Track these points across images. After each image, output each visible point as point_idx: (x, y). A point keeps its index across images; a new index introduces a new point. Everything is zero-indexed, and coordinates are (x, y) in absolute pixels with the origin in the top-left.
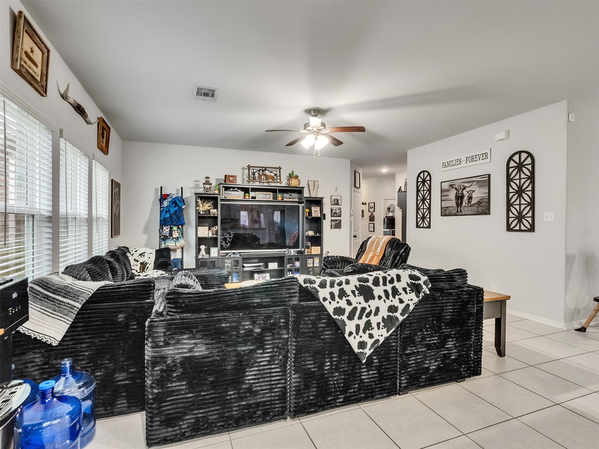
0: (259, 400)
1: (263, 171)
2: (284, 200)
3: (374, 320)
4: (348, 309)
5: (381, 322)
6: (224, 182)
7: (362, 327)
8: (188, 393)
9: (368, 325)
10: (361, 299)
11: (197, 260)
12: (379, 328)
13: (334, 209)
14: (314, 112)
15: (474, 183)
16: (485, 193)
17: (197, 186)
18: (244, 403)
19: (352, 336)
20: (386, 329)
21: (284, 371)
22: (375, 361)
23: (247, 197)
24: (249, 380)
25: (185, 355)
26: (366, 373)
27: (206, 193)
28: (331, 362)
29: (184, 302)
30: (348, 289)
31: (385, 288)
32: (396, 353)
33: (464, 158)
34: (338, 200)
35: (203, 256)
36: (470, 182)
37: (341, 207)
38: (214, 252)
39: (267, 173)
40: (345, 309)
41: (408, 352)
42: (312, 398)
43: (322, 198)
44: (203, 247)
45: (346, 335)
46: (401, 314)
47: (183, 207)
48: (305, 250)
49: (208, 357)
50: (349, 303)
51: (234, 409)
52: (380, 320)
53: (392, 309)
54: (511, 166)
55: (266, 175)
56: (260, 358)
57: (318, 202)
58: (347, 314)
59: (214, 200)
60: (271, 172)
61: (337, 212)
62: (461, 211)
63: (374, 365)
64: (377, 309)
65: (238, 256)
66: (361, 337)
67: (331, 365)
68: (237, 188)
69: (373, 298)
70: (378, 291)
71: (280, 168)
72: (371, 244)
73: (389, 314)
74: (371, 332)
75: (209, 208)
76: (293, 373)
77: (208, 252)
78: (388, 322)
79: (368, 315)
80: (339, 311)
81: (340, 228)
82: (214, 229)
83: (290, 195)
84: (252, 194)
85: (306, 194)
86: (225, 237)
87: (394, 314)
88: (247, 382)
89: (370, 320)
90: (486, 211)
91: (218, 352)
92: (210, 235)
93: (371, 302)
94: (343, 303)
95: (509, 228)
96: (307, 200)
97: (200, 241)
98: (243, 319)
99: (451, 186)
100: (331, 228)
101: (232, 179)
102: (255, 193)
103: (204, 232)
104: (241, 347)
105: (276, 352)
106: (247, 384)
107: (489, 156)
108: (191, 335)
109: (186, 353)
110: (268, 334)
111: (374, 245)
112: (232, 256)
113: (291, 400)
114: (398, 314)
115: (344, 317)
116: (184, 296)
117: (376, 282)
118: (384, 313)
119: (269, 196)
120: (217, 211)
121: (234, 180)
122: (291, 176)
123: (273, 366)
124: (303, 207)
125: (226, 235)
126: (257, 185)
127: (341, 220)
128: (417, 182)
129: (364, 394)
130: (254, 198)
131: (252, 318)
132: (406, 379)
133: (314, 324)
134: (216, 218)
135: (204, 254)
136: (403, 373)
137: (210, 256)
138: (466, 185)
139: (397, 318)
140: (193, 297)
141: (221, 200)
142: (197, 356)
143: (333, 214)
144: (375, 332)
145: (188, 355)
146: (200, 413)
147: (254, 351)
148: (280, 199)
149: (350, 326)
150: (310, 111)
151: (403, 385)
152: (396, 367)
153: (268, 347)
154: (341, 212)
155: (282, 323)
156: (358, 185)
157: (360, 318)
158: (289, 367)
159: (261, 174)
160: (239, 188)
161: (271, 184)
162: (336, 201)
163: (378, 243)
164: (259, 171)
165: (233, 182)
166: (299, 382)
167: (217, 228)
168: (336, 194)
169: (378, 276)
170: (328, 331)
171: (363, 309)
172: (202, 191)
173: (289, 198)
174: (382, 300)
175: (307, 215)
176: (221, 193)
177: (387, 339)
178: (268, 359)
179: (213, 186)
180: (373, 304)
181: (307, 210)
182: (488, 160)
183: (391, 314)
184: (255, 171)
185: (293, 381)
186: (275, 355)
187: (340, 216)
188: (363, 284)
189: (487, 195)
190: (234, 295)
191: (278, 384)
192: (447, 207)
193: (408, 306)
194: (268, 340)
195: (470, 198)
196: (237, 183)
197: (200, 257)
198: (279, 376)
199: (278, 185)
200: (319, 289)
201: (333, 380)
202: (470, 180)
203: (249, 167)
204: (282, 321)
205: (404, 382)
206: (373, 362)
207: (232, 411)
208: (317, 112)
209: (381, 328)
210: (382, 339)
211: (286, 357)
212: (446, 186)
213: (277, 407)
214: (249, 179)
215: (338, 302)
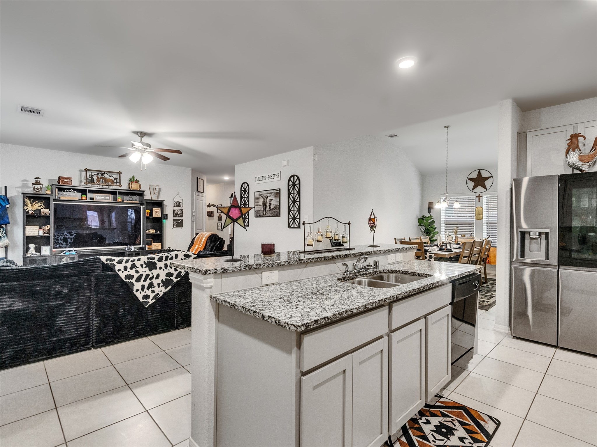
0: (67, 337)
1: (102, 174)
2: (124, 201)
3: (155, 282)
4: (136, 276)
5: (161, 283)
6: (57, 184)
7: (146, 287)
8: (8, 334)
9: (151, 285)
10: (147, 269)
11: (25, 258)
12: (159, 287)
13: (176, 210)
14: (140, 134)
15: (272, 194)
16: (278, 202)
17: (25, 186)
18: (55, 339)
19: (139, 292)
20: (164, 287)
21: (87, 316)
22: (158, 308)
23: (84, 198)
24: (59, 323)
25: (6, 309)
26: (151, 316)
27: (36, 193)
28: (124, 309)
29: (4, 276)
30: (138, 264)
31: (166, 262)
32: (174, 302)
33: (267, 176)
34: (180, 203)
35: (32, 254)
36: (270, 193)
37: (183, 208)
38: (46, 250)
39: (106, 176)
40: (133, 275)
41: (183, 302)
42: (109, 333)
43: (163, 201)
44: (32, 246)
45: (134, 292)
46: (175, 278)
47: (8, 206)
48: (145, 246)
49: (24, 310)
50: (137, 272)
51: (47, 343)
52: (160, 282)
53: (169, 275)
54: (290, 184)
55: (105, 179)
56: (68, 309)
57: (159, 204)
58: (135, 278)
59: (46, 200)
60: (110, 176)
61: (179, 213)
62: (265, 214)
63: (157, 310)
64: (158, 276)
65: (74, 253)
66: (145, 292)
67: (124, 311)
68: (73, 189)
69: (156, 268)
70: (159, 264)
71: (120, 173)
72: (198, 239)
73: (166, 278)
74: (153, 289)
75: (40, 208)
76: (94, 317)
77: (38, 250)
78: (166, 283)
79: (151, 279)
80: (130, 277)
81: (182, 227)
82: (46, 228)
83: (130, 198)
84: (89, 195)
85: (147, 197)
86: (66, 237)
87: (170, 278)
88: (58, 325)
89: (152, 282)
90: (278, 215)
91: (33, 306)
92: (41, 234)
93: (153, 271)
94: (132, 272)
95: (289, 227)
96: (147, 203)
97: (28, 240)
98: (54, 284)
99: (260, 195)
100: (173, 227)
101: (67, 181)
102: (93, 194)
103: (33, 231)
104: (52, 302)
105: (81, 304)
106: (57, 326)
107: (279, 176)
108: (11, 296)
109: (6, 307)
110: (75, 294)
111: (199, 240)
112: (68, 253)
113: (94, 336)
114: (173, 278)
115: (133, 281)
116: (5, 271)
117: (160, 259)
118: (163, 277)
119: (109, 198)
120: (49, 210)
121: (69, 182)
122: (132, 180)
123: (78, 314)
124: (144, 208)
125: (67, 235)
126: (95, 187)
127: (182, 220)
128: (241, 191)
129: (149, 328)
130: (92, 199)
131: (61, 283)
132: (181, 318)
133: (110, 285)
134: (48, 218)
135: (34, 252)
136: (179, 315)
137: (40, 254)
138: (268, 195)
139: (172, 280)
140: (13, 272)
141: (53, 200)
142: (15, 309)
143: (175, 214)
144: (156, 289)
145: (8, 309)
146: (18, 348)
147: (63, 304)
148: (120, 200)
149: (137, 286)
150: (138, 133)
151: (179, 322)
152: (174, 311)
153: (75, 301)
154: (182, 213)
155: (86, 285)
156: (201, 190)
157: (145, 280)
158: (91, 314)
159: (100, 177)
160: (75, 190)
161: (111, 187)
162: (178, 203)
163: (202, 238)
164: (98, 174)
165: (68, 184)
166: (99, 323)
167: (49, 227)
168: (178, 197)
169: (163, 255)
170: (122, 290)
171: (147, 276)
172: (31, 190)
173: (130, 200)
174: (162, 269)
175: (148, 215)
176: (54, 194)
177: (165, 293)
178: (74, 309)
179: (44, 186)
180: (155, 272)
181: (148, 211)
182: (279, 179)
183: (168, 278)
184: (93, 174)
185: (95, 322)
186: (80, 307)
187: (182, 216)
188: (150, 260)
189: (278, 203)
190: (47, 269)
191: (83, 325)
192: (258, 211)
193: (180, 272)
194: (75, 297)
195: (270, 205)
196: (73, 185)
197: (28, 255)
198: (84, 320)
199: (118, 188)
200: (116, 264)
201: (126, 321)
202: (270, 192)
203: (86, 170)
204: (85, 284)
205: (180, 320)
206: (157, 309)
207: (45, 345)
208: (143, 134)
209: (160, 287)
210: (161, 294)
211: (89, 308)
212: (257, 195)
213: (82, 341)
214: (86, 182)
215: (129, 272)
